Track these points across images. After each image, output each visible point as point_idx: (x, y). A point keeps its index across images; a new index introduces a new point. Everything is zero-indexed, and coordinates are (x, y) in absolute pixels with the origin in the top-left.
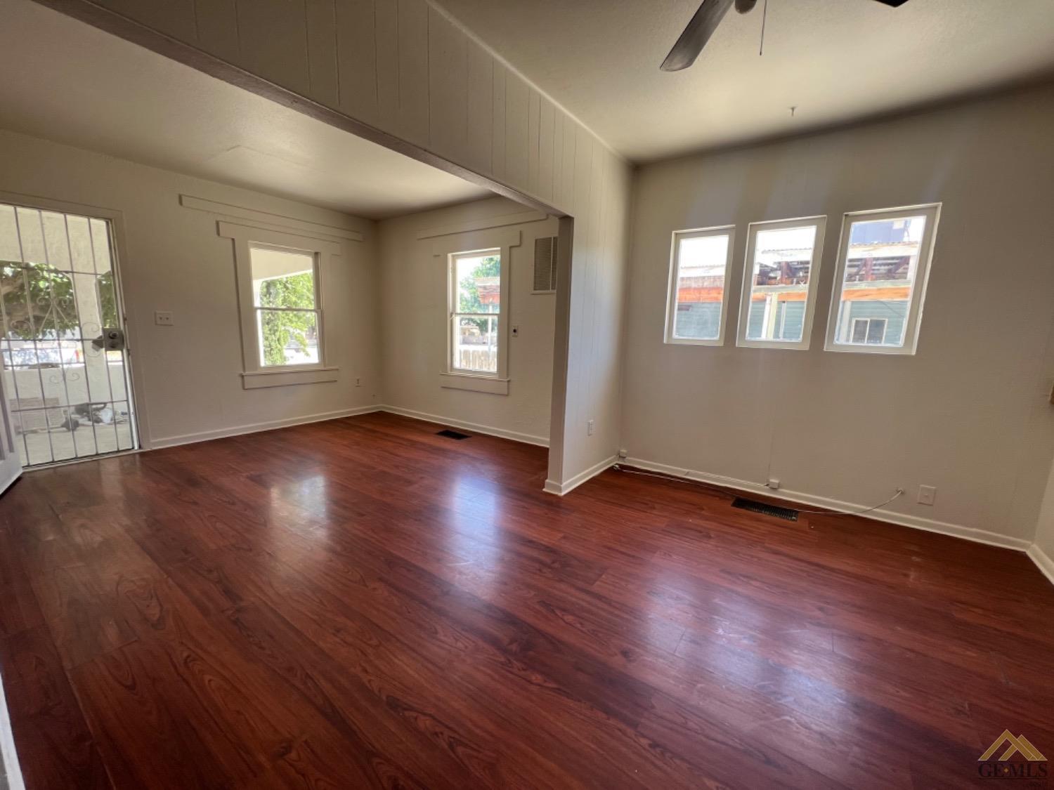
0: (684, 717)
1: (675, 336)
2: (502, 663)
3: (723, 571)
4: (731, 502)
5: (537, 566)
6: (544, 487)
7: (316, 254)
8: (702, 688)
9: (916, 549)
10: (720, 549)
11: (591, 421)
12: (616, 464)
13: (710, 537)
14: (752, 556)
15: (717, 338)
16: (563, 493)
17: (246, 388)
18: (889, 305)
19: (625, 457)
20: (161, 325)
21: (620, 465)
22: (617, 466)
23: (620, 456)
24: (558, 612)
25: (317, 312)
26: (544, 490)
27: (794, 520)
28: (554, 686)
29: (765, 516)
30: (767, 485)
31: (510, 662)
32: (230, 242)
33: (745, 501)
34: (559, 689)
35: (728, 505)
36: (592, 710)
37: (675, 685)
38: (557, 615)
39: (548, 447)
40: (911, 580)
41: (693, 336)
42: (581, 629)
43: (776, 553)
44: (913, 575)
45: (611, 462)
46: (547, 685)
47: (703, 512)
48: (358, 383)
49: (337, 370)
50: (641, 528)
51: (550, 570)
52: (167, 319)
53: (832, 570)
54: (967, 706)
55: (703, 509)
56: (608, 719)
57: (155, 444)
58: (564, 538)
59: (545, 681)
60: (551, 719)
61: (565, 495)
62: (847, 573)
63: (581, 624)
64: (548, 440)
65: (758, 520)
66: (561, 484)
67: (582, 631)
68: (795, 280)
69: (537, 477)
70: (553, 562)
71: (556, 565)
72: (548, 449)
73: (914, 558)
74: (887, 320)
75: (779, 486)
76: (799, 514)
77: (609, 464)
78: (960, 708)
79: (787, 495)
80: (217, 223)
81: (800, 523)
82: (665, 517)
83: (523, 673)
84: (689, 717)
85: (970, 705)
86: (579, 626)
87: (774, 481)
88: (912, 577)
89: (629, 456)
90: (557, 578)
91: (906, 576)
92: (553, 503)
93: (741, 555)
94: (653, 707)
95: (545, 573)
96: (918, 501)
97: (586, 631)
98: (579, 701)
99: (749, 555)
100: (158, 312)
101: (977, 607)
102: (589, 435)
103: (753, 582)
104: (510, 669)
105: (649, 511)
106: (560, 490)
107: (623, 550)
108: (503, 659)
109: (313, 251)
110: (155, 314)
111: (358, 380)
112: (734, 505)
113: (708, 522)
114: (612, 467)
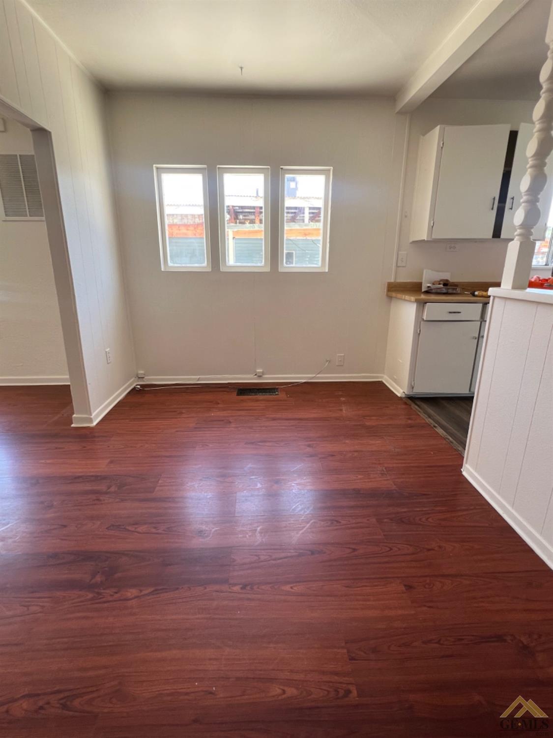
0: (256, 555)
1: (170, 264)
2: (92, 599)
3: (246, 443)
4: (236, 393)
5: (94, 497)
6: (72, 423)
8: (260, 529)
9: (340, 393)
10: (240, 428)
11: (108, 350)
12: (137, 385)
13: (230, 422)
14: (261, 427)
15: (205, 264)
16: (95, 423)
18: (294, 242)
19: (143, 378)
21: (141, 386)
22: (139, 387)
23: (139, 378)
24: (130, 528)
26: (73, 425)
27: (277, 394)
28: (151, 590)
29: (260, 397)
30: (256, 375)
31: (99, 594)
33: (244, 390)
34: (156, 590)
35: (234, 396)
36: (190, 589)
37: (243, 537)
38: (129, 531)
39: (69, 384)
40: (344, 412)
41: (186, 263)
42: (157, 532)
43: (274, 419)
44: (344, 408)
45: (131, 384)
46: (144, 592)
47: (219, 406)
50: (177, 431)
51: (107, 496)
53: (307, 419)
54: (384, 470)
55: (218, 404)
56: (206, 588)
58: (111, 462)
59: (141, 591)
60: (158, 617)
61: (97, 424)
62: (315, 419)
63: (155, 528)
64: (68, 377)
65: (257, 401)
66: (91, 415)
67: (157, 533)
68: (238, 221)
69: (59, 416)
70: (109, 488)
71: (113, 489)
72: (69, 385)
73: (341, 399)
74: (294, 252)
75: (263, 373)
76: (279, 390)
77: (130, 387)
78: (382, 472)
79: (270, 378)
81: (281, 395)
82: (193, 417)
83: (117, 596)
84: (260, 554)
85: (385, 468)
86: (154, 530)
87: (259, 370)
88: (344, 410)
89: (147, 376)
90: (118, 500)
91: (341, 410)
92: (86, 435)
93: (255, 428)
94: (234, 561)
95: (104, 500)
96: (337, 364)
97: (163, 532)
98: (177, 589)
99: (259, 426)
101: (373, 416)
102: (108, 363)
103: (268, 444)
104: (104, 600)
105: (178, 417)
106: (91, 421)
107: (167, 454)
108: (90, 595)
112: (238, 395)
113: (225, 412)
114: (134, 389)
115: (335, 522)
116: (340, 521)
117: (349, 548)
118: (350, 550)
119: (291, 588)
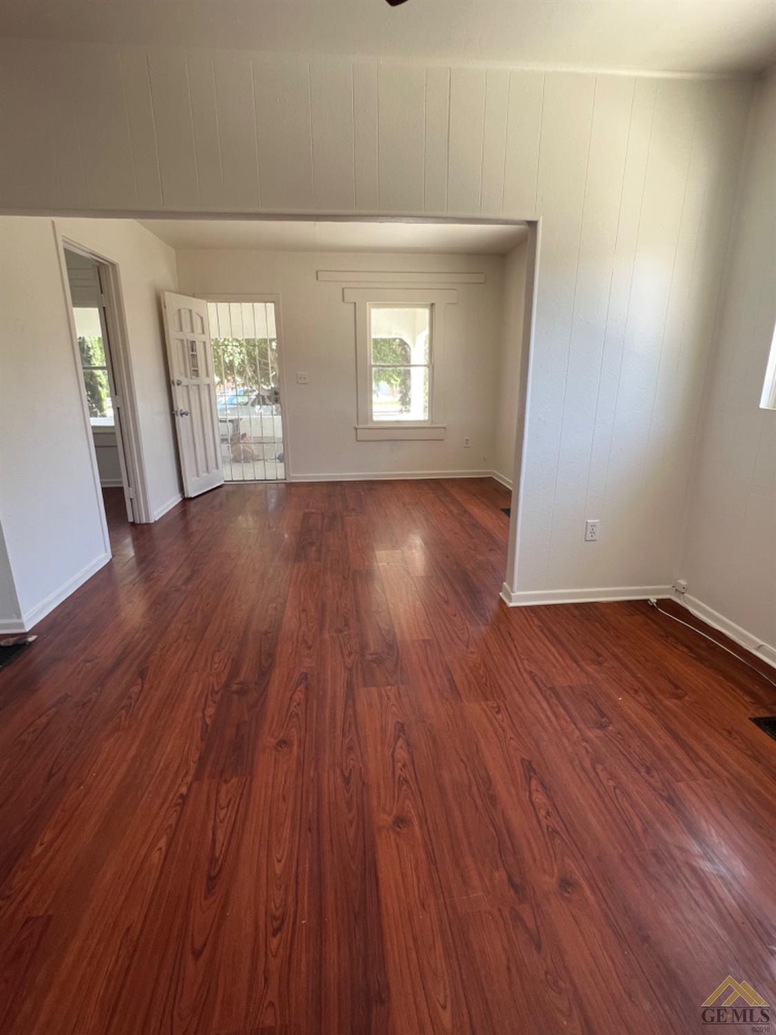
6: (501, 591)
7: (432, 305)
11: (593, 521)
17: (358, 439)
19: (682, 594)
20: (301, 384)
22: (654, 601)
23: (676, 590)
25: (429, 368)
26: (500, 593)
32: (353, 305)
48: (467, 444)
49: (444, 428)
52: (304, 378)
57: (294, 478)
61: (512, 607)
66: (513, 592)
77: (645, 595)
80: (343, 290)
100: (299, 373)
102: (587, 541)
106: (510, 600)
109: (429, 303)
110: (297, 375)
111: (467, 440)
114: (646, 601)
115: (276, 924)
116: (279, 936)
117: (205, 945)
118: (198, 945)
119: (160, 849)
